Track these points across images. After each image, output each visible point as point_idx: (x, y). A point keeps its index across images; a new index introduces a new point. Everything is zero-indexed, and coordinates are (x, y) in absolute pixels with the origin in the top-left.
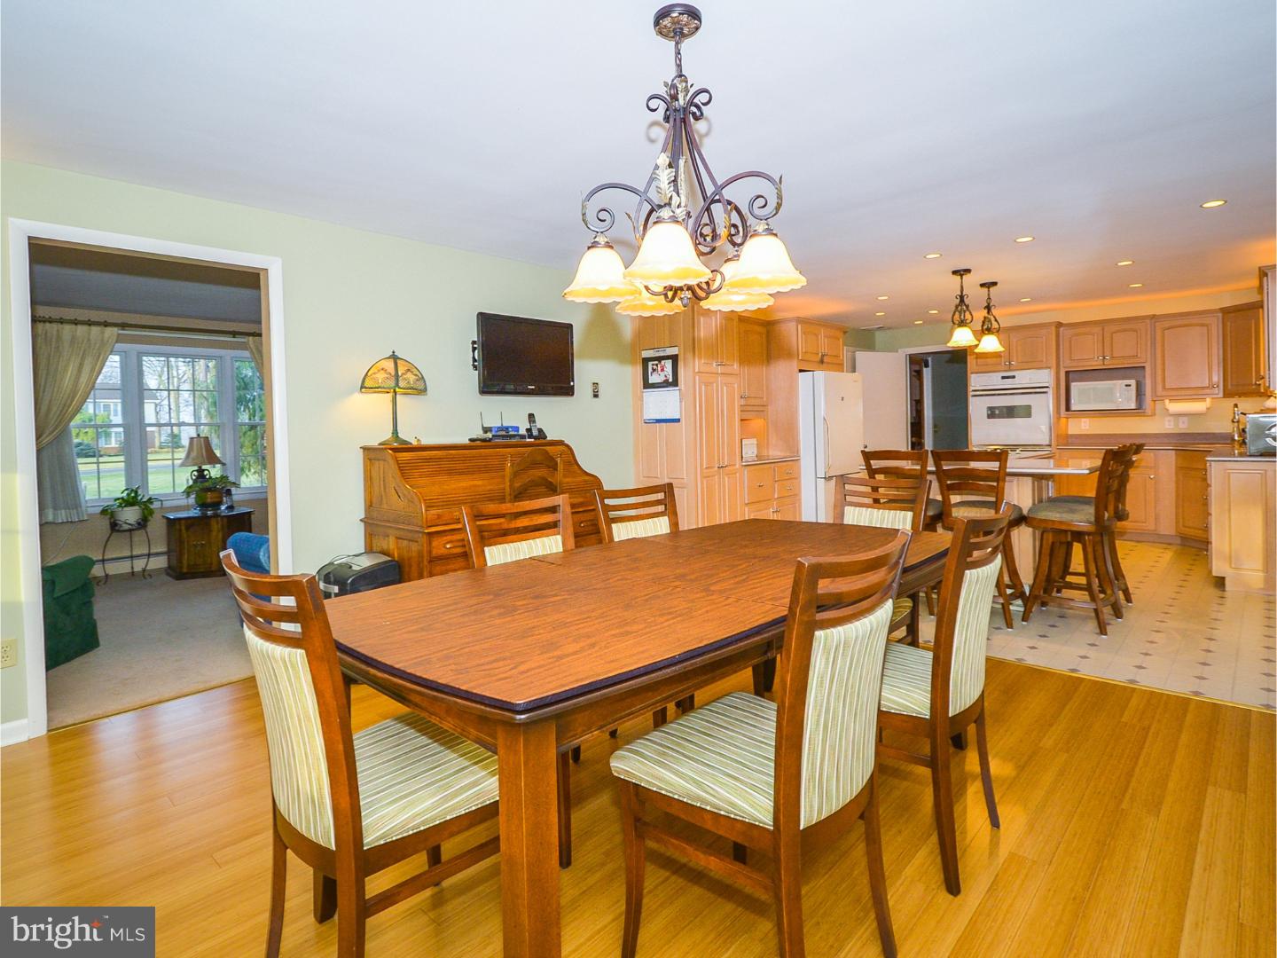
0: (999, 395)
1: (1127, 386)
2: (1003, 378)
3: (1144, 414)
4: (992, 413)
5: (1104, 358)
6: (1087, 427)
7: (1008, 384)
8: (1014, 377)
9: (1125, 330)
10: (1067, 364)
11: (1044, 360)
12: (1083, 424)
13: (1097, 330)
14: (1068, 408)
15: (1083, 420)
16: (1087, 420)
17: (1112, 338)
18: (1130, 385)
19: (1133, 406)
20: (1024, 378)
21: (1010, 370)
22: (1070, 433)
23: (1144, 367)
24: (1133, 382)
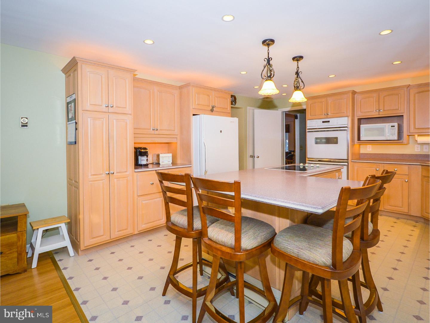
0: (321, 131)
1: (392, 126)
2: (323, 122)
3: (402, 144)
4: (318, 141)
5: (379, 111)
6: (371, 150)
7: (326, 125)
8: (329, 122)
9: (392, 95)
10: (359, 114)
11: (345, 112)
12: (368, 148)
13: (375, 95)
14: (359, 139)
15: (368, 146)
16: (370, 146)
17: (384, 98)
18: (394, 126)
19: (396, 138)
20: (335, 122)
21: (327, 118)
22: (361, 153)
23: (403, 116)
24: (396, 124)
